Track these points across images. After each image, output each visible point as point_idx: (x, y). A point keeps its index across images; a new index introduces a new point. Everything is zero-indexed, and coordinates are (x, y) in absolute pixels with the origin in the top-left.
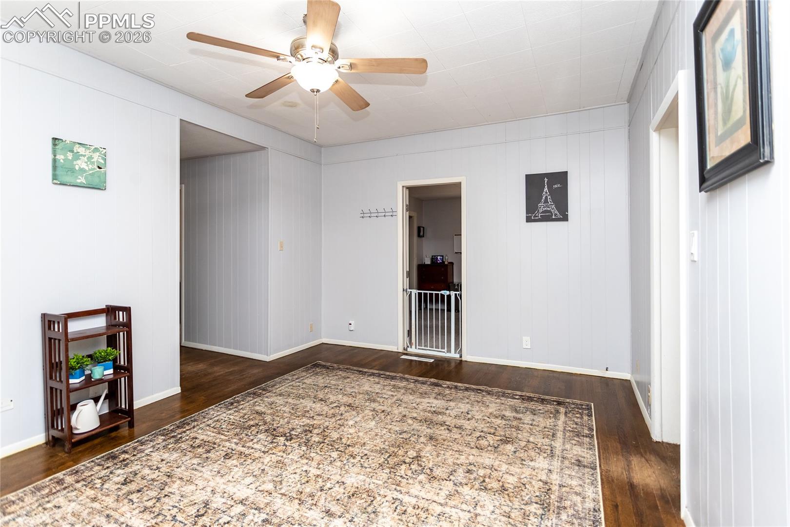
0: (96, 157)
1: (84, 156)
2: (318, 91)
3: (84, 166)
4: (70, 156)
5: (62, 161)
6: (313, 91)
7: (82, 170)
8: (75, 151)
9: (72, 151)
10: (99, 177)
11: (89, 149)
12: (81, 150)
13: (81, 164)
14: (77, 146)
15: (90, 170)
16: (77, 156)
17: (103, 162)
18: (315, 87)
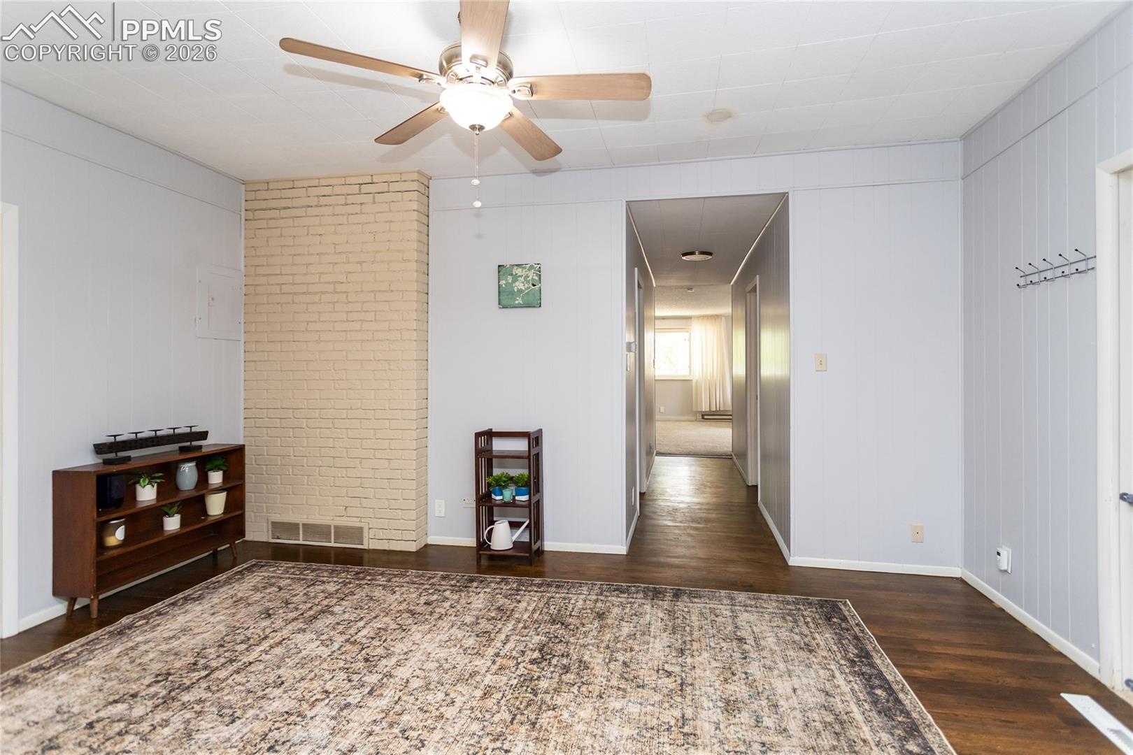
0: (532, 275)
1: (521, 276)
2: (481, 128)
3: (521, 287)
4: (510, 279)
5: (504, 286)
6: (473, 127)
7: (520, 291)
8: (514, 274)
9: (511, 274)
10: (533, 294)
11: (525, 268)
12: (518, 271)
13: (519, 285)
14: (515, 268)
15: (526, 289)
16: (515, 278)
17: (536, 278)
18: (477, 122)
